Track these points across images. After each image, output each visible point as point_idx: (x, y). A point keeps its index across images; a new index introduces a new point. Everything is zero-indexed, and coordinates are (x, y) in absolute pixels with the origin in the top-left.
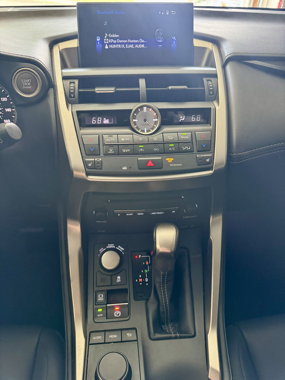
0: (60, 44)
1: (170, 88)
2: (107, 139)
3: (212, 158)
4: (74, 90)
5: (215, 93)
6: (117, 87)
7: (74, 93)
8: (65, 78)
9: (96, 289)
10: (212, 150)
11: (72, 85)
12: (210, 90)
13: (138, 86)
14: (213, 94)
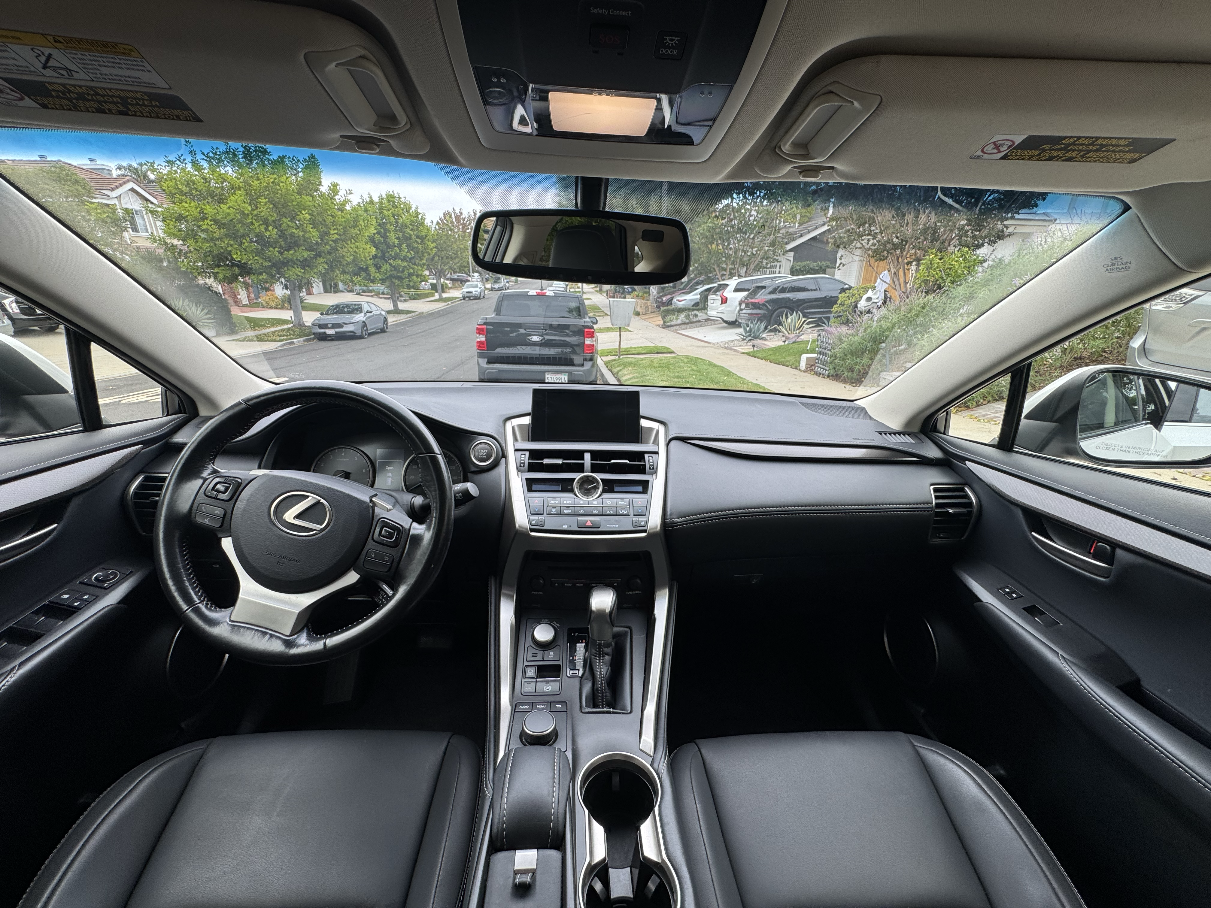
0: (513, 420)
1: (612, 461)
2: (552, 502)
3: (647, 523)
4: (524, 460)
5: (655, 467)
6: (564, 459)
7: (524, 463)
8: (516, 450)
9: (526, 663)
10: (647, 515)
11: (523, 456)
12: (650, 465)
13: (583, 459)
14: (653, 469)
